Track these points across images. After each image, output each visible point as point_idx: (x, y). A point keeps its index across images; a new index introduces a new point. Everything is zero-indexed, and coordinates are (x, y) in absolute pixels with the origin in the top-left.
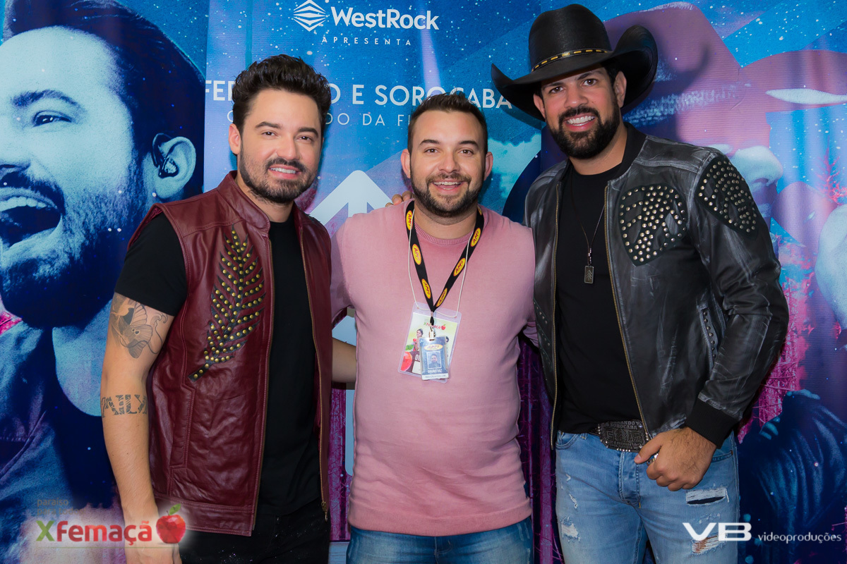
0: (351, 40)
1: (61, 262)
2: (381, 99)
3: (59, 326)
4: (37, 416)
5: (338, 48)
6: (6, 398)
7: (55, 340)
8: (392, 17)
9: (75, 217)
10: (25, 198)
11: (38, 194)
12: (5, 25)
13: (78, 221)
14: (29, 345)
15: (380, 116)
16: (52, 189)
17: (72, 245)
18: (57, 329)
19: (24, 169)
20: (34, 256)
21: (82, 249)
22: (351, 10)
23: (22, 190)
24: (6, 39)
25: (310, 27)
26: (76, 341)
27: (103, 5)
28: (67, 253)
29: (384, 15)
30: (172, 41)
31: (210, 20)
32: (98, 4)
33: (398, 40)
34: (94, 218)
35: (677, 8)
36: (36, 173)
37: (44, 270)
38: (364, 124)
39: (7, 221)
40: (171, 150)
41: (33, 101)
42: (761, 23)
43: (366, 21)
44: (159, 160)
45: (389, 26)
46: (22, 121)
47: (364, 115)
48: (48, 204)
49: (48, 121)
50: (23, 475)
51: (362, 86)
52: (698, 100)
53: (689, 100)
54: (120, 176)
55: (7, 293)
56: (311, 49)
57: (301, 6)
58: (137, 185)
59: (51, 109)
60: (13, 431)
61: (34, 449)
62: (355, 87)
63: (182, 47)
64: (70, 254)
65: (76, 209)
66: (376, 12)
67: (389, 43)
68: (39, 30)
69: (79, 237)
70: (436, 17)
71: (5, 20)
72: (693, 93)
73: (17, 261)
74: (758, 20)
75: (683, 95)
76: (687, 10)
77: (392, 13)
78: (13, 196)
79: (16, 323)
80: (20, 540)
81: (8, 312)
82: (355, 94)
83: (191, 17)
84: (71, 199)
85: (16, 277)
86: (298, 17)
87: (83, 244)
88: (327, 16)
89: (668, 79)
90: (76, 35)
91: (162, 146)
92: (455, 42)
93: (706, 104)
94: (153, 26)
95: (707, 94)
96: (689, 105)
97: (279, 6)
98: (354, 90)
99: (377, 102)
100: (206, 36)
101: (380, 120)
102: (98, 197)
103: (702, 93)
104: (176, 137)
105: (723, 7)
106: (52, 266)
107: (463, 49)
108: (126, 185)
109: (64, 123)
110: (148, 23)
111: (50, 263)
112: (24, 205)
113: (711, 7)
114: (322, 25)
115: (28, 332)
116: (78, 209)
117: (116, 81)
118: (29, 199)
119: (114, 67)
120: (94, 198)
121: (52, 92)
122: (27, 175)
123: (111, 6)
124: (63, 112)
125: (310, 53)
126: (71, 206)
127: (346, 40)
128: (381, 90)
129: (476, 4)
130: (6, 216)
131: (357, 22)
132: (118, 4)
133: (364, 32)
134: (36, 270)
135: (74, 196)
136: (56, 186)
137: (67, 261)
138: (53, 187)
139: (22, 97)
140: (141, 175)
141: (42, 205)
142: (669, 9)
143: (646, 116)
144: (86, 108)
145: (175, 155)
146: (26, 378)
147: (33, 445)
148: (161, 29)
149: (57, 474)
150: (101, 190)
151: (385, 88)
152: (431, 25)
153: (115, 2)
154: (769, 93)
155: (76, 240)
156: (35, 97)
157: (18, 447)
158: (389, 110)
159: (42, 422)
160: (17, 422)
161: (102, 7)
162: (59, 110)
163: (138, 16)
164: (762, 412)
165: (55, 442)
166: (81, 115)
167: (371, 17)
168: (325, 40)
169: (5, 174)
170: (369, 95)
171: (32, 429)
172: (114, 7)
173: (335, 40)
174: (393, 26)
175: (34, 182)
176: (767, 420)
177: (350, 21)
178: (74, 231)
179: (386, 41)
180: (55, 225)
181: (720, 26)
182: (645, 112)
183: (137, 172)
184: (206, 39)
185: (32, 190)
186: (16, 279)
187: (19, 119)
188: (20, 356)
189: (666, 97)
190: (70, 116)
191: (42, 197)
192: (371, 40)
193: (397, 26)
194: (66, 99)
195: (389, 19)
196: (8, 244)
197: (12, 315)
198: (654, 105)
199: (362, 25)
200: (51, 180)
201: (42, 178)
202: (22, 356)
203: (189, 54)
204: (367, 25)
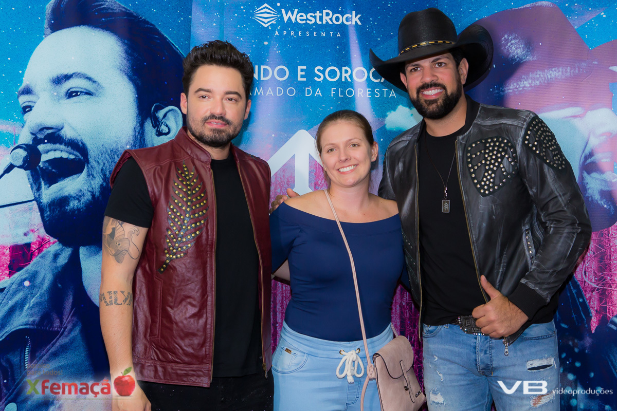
0: (296, 33)
1: (85, 198)
2: (319, 77)
3: (84, 245)
4: (69, 312)
5: (287, 39)
6: (46, 298)
7: (81, 256)
8: (327, 16)
9: (96, 166)
10: (59, 152)
11: (70, 148)
12: (46, 25)
13: (98, 169)
14: (63, 260)
15: (318, 89)
16: (79, 145)
17: (93, 186)
18: (83, 247)
19: (60, 130)
20: (66, 194)
21: (101, 188)
22: (296, 11)
23: (57, 146)
24: (47, 35)
25: (266, 24)
26: (97, 257)
27: (115, 10)
28: (90, 191)
29: (321, 15)
30: (165, 35)
31: (192, 20)
32: (113, 9)
33: (331, 33)
34: (110, 166)
35: (541, 6)
36: (68, 133)
37: (74, 204)
38: (306, 95)
39: (47, 168)
40: (165, 116)
41: (65, 81)
42: (604, 16)
43: (307, 19)
44: (156, 123)
45: (324, 22)
46: (58, 95)
47: (306, 88)
48: (76, 156)
49: (77, 95)
50: (58, 356)
51: (305, 67)
52: (557, 74)
53: (551, 75)
54: (128, 135)
55: (47, 221)
56: (267, 40)
57: (259, 9)
58: (141, 141)
59: (79, 86)
60: (51, 323)
61: (66, 336)
62: (300, 68)
63: (172, 40)
64: (92, 192)
65: (97, 159)
66: (315, 13)
67: (324, 35)
68: (70, 28)
69: (98, 180)
70: (359, 16)
71: (46, 22)
72: (553, 69)
73: (54, 197)
74: (603, 13)
75: (546, 70)
76: (549, 7)
77: (326, 13)
78: (51, 150)
79: (54, 243)
80: (56, 403)
81: (48, 235)
82: (300, 73)
83: (179, 17)
84: (93, 153)
85: (54, 209)
86: (257, 16)
87: (102, 185)
88: (279, 16)
89: (535, 59)
90: (96, 32)
91: (158, 112)
92: (373, 33)
93: (563, 77)
94: (152, 25)
95: (564, 70)
96: (551, 78)
97: (243, 9)
98: (299, 70)
99: (316, 79)
100: (190, 31)
101: (318, 92)
102: (112, 150)
103: (561, 69)
104: (168, 106)
105: (576, 4)
106: (80, 201)
107: (379, 39)
108: (132, 142)
109: (88, 96)
110: (148, 23)
111: (78, 199)
112: (59, 156)
113: (567, 5)
114: (275, 23)
115: (62, 250)
116: (98, 160)
117: (125, 65)
118: (63, 152)
119: (124, 55)
120: (109, 151)
121: (79, 74)
122: (62, 135)
123: (121, 10)
124: (87, 88)
125: (266, 43)
126: (93, 157)
127: (292, 33)
128: (319, 70)
129: (389, 5)
130: (47, 164)
131: (300, 20)
132: (126, 9)
133: (306, 27)
134: (68, 204)
135: (95, 150)
136: (82, 143)
137: (90, 197)
138: (80, 143)
139: (58, 77)
140: (143, 134)
141: (72, 157)
142: (535, 7)
143: (518, 87)
144: (104, 85)
145: (168, 120)
146: (60, 284)
147: (65, 333)
148: (157, 27)
149: (83, 355)
150: (114, 145)
151: (322, 68)
152: (356, 22)
153: (124, 8)
154: (611, 68)
155: (96, 182)
156: (67, 77)
157: (55, 335)
158: (325, 85)
159: (72, 317)
160: (55, 316)
161: (115, 11)
162: (85, 87)
163: (141, 18)
164: (609, 309)
165: (81, 331)
166: (100, 90)
167: (311, 16)
168: (277, 33)
169: (46, 134)
170: (310, 74)
171: (65, 321)
172: (123, 12)
173: (284, 33)
174: (327, 22)
175: (67, 139)
176: (613, 315)
177: (296, 19)
178: (95, 175)
179: (322, 33)
180: (81, 172)
181: (573, 19)
182: (518, 84)
183: (140, 132)
184: (190, 34)
185: (65, 145)
186: (54, 211)
187: (55, 94)
188: (57, 268)
189: (533, 72)
190: (92, 91)
191: (72, 151)
192: (311, 33)
193: (330, 23)
194: (89, 79)
195: (325, 18)
196: (48, 185)
197: (50, 237)
198: (524, 79)
199: (304, 22)
200: (79, 138)
201: (72, 137)
202: (58, 267)
203: (177, 45)
204: (308, 22)
